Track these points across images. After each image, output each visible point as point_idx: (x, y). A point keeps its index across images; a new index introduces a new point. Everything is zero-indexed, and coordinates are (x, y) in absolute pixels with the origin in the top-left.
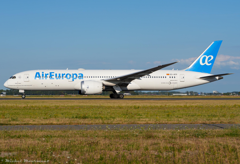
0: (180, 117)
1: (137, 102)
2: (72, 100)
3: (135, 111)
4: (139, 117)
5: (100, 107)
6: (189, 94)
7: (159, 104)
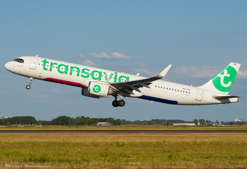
0: (189, 160)
1: (120, 137)
2: (20, 134)
3: (119, 150)
4: (126, 159)
5: (65, 144)
6: (199, 124)
7: (153, 139)
